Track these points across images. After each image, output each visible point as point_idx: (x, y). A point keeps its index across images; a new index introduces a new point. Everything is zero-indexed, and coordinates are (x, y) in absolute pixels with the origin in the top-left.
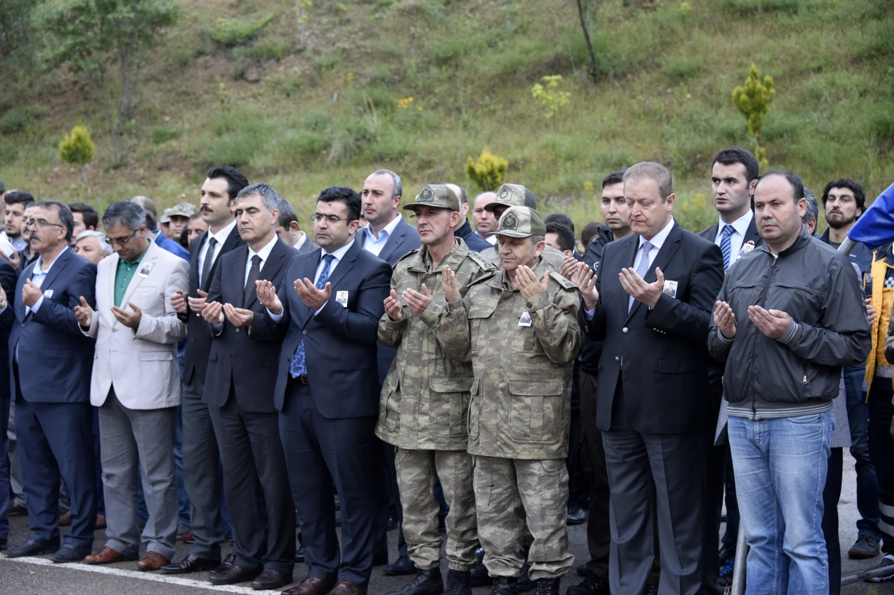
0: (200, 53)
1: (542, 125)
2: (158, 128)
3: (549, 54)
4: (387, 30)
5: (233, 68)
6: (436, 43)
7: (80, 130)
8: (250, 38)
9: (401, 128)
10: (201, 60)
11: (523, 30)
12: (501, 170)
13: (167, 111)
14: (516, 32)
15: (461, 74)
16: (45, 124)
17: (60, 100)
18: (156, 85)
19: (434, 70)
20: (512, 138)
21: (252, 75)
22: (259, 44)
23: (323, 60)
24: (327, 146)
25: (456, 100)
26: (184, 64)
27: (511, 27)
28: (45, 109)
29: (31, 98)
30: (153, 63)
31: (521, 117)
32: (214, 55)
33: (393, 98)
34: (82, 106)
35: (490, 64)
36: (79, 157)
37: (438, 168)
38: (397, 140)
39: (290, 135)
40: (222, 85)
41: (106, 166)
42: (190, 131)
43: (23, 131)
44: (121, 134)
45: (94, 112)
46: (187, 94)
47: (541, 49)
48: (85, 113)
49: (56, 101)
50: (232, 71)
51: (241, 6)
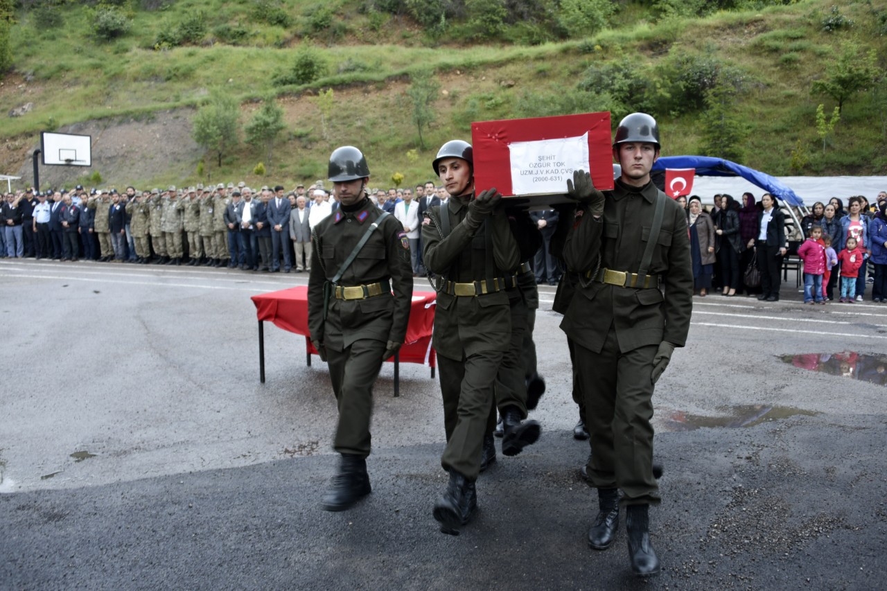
0: (289, 139)
1: (410, 165)
2: (280, 163)
3: (407, 142)
5: (302, 144)
7: (260, 165)
8: (307, 135)
10: (290, 141)
11: (397, 134)
12: (402, 178)
13: (282, 158)
14: (395, 135)
18: (277, 149)
21: (309, 147)
26: (284, 143)
27: (393, 134)
30: (276, 142)
31: (401, 162)
32: (295, 140)
35: (389, 145)
36: (260, 173)
37: (377, 178)
40: (299, 150)
42: (291, 165)
43: (233, 164)
46: (287, 152)
51: (300, 124)
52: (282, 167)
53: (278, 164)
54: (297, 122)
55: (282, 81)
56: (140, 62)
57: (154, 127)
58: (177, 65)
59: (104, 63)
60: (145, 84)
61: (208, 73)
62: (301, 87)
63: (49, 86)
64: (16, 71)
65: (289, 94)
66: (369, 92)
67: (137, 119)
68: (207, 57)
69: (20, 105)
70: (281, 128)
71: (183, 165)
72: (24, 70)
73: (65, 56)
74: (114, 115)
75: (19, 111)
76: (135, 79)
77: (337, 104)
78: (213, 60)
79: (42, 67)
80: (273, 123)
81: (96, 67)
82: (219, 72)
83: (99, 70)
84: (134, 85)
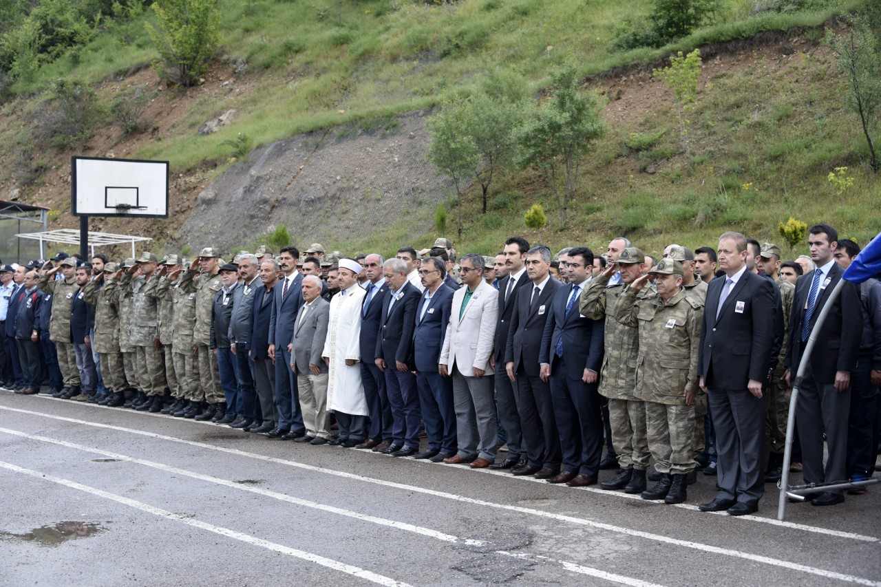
0: (619, 156)
1: (837, 199)
2: (589, 204)
3: (845, 152)
4: (739, 138)
5: (639, 165)
6: (771, 146)
7: (537, 206)
8: (650, 146)
9: (743, 202)
10: (619, 160)
11: (830, 136)
12: (802, 230)
13: (596, 194)
14: (824, 137)
15: (786, 166)
16: (520, 203)
17: (530, 187)
18: (590, 176)
19: (767, 164)
20: (816, 208)
21: (651, 169)
22: (656, 150)
23: (697, 159)
24: (695, 215)
25: (781, 184)
26: (609, 163)
27: (821, 134)
28: (521, 193)
29: (513, 186)
30: (589, 162)
31: (824, 195)
32: (628, 156)
33: (740, 183)
34: (543, 191)
35: (805, 160)
36: (537, 223)
37: (765, 229)
38: (739, 211)
39: (672, 208)
40: (632, 176)
41: (556, 229)
42: (608, 207)
43: (507, 208)
44: (565, 209)
45: (550, 195)
46: (609, 182)
47: (839, 149)
48: (545, 195)
49: (528, 188)
50: (638, 168)
51: (647, 125)
52: (590, 211)
53: (584, 205)
54: (641, 120)
55: (627, 42)
56: (406, 27)
57: (392, 143)
58: (464, 27)
59: (355, 33)
60: (405, 66)
61: (512, 38)
62: (657, 52)
63: (267, 79)
64: (225, 57)
65: (636, 65)
66: (789, 52)
67: (368, 131)
68: (516, 8)
69: (216, 115)
70: (594, 135)
71: (423, 211)
72: (235, 55)
73: (301, 27)
74: (335, 125)
75: (213, 124)
76: (394, 59)
77: (722, 81)
78: (525, 13)
79: (262, 48)
80: (568, 124)
81: (341, 42)
82: (532, 34)
83: (345, 46)
84: (389, 70)
